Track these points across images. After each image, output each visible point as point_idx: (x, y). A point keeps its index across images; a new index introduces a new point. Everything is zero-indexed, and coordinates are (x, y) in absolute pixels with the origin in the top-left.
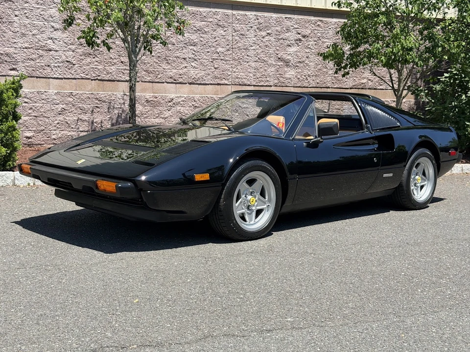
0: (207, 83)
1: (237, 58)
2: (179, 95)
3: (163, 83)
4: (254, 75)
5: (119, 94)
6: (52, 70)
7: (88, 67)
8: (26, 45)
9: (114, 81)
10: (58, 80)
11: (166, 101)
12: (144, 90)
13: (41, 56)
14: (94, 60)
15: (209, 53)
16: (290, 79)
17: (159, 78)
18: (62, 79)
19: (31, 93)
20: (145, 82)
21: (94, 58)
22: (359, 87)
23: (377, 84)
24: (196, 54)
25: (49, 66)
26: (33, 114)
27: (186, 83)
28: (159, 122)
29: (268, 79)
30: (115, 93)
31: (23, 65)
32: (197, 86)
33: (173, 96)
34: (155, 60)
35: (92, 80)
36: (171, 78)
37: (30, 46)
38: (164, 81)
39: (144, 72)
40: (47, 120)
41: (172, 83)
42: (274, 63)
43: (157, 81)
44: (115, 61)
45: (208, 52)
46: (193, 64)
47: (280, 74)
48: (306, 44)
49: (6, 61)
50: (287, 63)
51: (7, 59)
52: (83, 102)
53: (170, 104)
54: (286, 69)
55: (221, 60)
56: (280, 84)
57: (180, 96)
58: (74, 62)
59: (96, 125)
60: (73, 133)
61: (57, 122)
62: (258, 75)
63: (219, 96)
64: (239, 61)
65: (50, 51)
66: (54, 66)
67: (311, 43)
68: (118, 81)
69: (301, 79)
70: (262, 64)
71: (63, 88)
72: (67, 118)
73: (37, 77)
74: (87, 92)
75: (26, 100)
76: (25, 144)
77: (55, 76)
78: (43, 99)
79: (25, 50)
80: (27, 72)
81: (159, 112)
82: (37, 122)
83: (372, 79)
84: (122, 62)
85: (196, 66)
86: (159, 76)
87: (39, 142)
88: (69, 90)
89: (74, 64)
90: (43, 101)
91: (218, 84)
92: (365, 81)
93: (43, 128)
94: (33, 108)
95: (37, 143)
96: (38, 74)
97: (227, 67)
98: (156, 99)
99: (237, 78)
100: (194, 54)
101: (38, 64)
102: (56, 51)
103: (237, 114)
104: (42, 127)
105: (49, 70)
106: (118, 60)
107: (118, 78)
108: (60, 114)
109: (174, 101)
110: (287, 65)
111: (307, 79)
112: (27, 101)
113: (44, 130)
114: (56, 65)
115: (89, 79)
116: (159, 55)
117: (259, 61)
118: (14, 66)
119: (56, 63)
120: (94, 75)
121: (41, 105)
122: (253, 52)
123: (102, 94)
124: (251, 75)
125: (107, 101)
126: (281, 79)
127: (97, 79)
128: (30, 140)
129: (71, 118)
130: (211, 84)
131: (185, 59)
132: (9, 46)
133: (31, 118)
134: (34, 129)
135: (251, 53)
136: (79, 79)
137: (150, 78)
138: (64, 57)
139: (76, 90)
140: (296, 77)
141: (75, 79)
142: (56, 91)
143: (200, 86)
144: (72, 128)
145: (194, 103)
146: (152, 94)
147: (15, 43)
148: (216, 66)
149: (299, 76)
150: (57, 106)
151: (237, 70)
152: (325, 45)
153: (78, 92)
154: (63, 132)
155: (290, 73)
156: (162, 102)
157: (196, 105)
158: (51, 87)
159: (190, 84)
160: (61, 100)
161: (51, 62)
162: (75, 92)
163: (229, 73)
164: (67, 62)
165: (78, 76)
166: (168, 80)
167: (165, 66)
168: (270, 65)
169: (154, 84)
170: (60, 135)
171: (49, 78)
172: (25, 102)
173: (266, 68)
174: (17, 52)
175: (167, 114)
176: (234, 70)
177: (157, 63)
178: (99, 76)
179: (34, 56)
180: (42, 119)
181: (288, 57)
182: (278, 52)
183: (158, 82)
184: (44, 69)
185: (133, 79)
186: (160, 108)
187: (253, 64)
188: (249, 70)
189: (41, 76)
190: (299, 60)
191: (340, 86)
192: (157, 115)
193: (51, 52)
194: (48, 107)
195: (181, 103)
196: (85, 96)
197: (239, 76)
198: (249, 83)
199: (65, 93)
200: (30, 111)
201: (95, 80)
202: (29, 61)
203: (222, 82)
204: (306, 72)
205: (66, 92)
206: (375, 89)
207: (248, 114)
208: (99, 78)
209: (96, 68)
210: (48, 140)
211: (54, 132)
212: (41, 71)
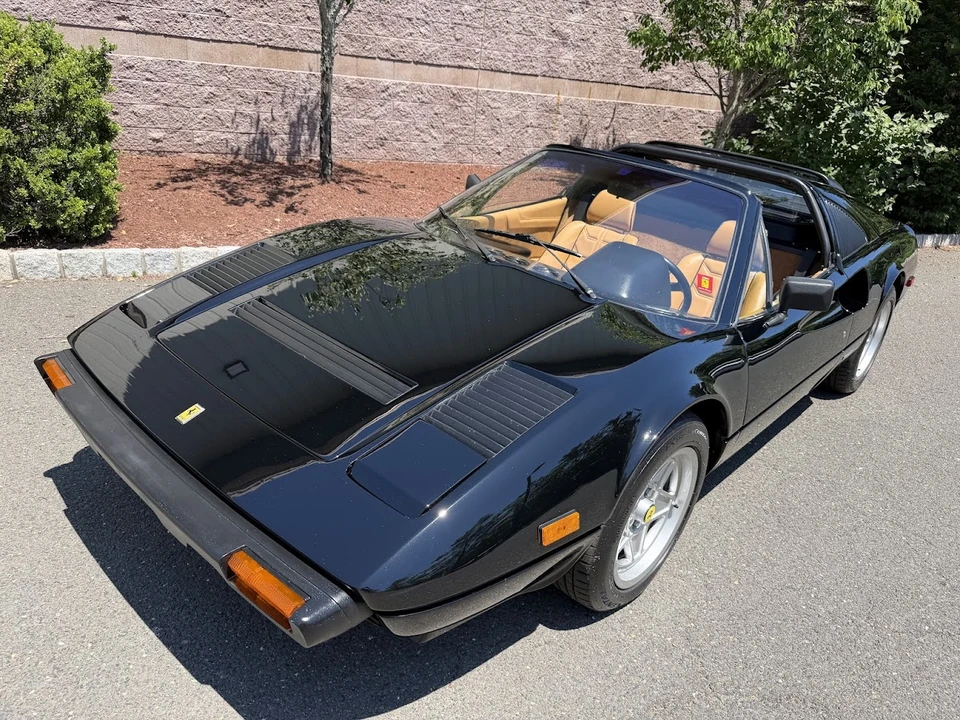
0: (443, 63)
1: (490, 24)
2: (398, 81)
3: (374, 58)
4: (514, 56)
5: (303, 73)
6: (191, 24)
7: (252, 23)
9: (294, 50)
10: (201, 43)
11: (378, 89)
12: (344, 70)
14: (261, 10)
15: (449, 14)
16: (565, 66)
17: (368, 51)
18: (208, 41)
19: (156, 63)
20: (346, 55)
21: (262, 7)
22: (658, 86)
23: (683, 83)
24: (429, 12)
25: (184, 16)
26: (162, 101)
27: (410, 62)
28: (366, 124)
29: (534, 64)
30: (297, 72)
31: (140, 11)
32: (427, 67)
33: (388, 82)
34: (362, 18)
35: (258, 46)
36: (387, 51)
38: (375, 55)
39: (344, 39)
40: (186, 112)
41: (388, 59)
42: (545, 38)
43: (365, 55)
44: (297, 15)
45: (448, 11)
46: (422, 30)
47: (552, 57)
48: (595, 12)
49: (108, 2)
50: (564, 40)
52: (244, 84)
53: (384, 94)
54: (561, 50)
55: (467, 26)
56: (550, 73)
57: (400, 83)
58: (228, 12)
59: (265, 123)
60: (229, 136)
61: (201, 116)
62: (521, 56)
63: (459, 87)
64: (493, 30)
66: (194, 16)
67: (602, 10)
68: (302, 51)
69: (582, 67)
70: (528, 38)
71: (211, 58)
72: (218, 110)
73: (166, 36)
74: (252, 68)
75: (148, 75)
76: (152, 151)
77: (195, 35)
78: (178, 76)
80: (147, 26)
81: (366, 107)
82: (169, 114)
83: (677, 75)
84: (308, 18)
85: (427, 33)
86: (368, 47)
87: (174, 148)
88: (223, 62)
89: (228, 16)
90: (178, 79)
91: (460, 67)
92: (667, 78)
93: (179, 125)
94: (162, 90)
95: (171, 150)
96: (166, 29)
97: (476, 38)
98: (361, 86)
99: (489, 58)
100: (425, 13)
101: (166, 12)
103: (483, 117)
104: (178, 123)
105: (185, 23)
106: (302, 13)
107: (302, 47)
108: (207, 103)
109: (390, 91)
110: (563, 44)
111: (589, 68)
112: (149, 77)
113: (181, 128)
114: (197, 15)
115: (254, 44)
116: (369, 9)
117: (523, 32)
118: (124, 13)
119: (197, 12)
120: (263, 38)
121: (175, 85)
122: (515, 17)
123: (275, 72)
124: (510, 55)
125: (283, 84)
126: (553, 65)
127: (267, 45)
128: (159, 144)
129: (225, 111)
130: (448, 66)
131: (410, 19)
133: (159, 106)
134: (165, 126)
135: (514, 18)
136: (236, 42)
137: (354, 49)
138: (210, 2)
139: (232, 62)
140: (575, 63)
141: (231, 42)
142: (199, 63)
143: (432, 68)
144: (228, 127)
145: (420, 96)
146: (355, 77)
148: (458, 36)
149: (578, 63)
150: (202, 89)
151: (489, 46)
152: (622, 16)
153: (235, 66)
154: (212, 134)
155: (566, 56)
156: (372, 90)
157: (426, 100)
158: (190, 54)
159: (417, 63)
160: (208, 78)
161: (189, 8)
162: (230, 67)
163: (478, 50)
164: (217, 10)
165: (235, 39)
166: (382, 55)
167: (377, 29)
168: (539, 41)
169: (360, 59)
170: (207, 139)
171: (186, 38)
172: (147, 79)
173: (532, 46)
175: (379, 111)
176: (486, 44)
177: (365, 23)
178: (271, 40)
180: (176, 109)
181: (568, 31)
182: (553, 21)
183: (366, 57)
184: (176, 22)
185: (327, 59)
186: (369, 101)
187: (514, 38)
188: (507, 47)
189: (172, 33)
190: (582, 37)
191: (634, 83)
192: (363, 113)
194: (185, 89)
195: (401, 94)
196: (248, 73)
197: (492, 56)
198: (505, 68)
199: (213, 66)
200: (156, 96)
201: (263, 46)
202: (149, 5)
203: (466, 64)
204: (589, 57)
205: (216, 64)
206: (679, 91)
207: (500, 117)
208: (270, 43)
209: (265, 26)
210: (189, 145)
211: (199, 133)
212: (171, 24)
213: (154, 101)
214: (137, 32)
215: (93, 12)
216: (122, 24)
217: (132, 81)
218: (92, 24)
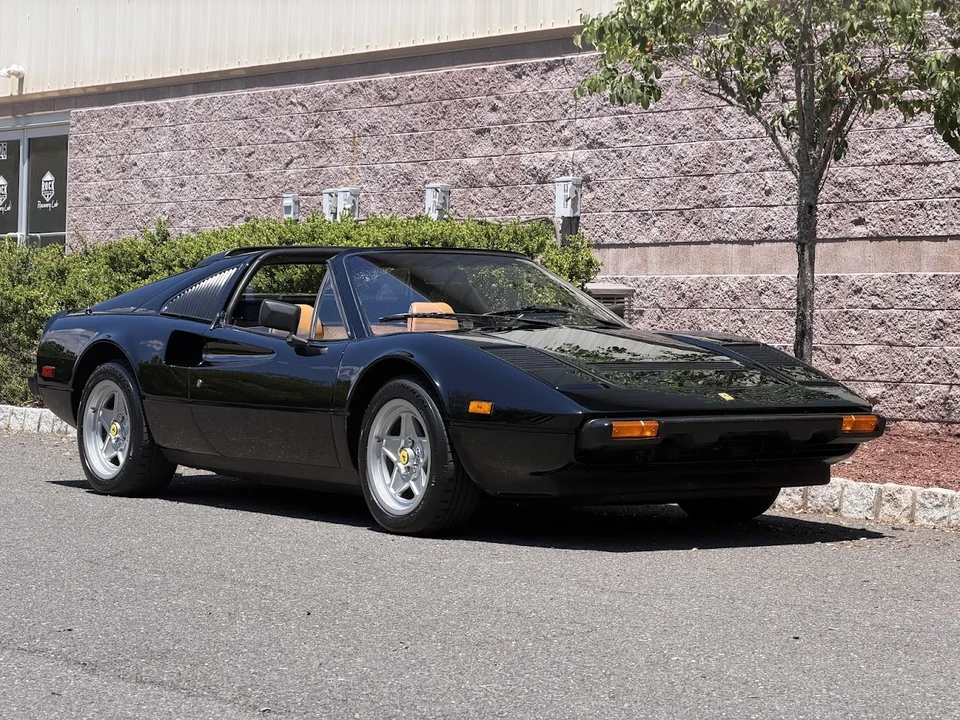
6: (928, 215)
8: (884, 156)
10: (937, 243)
13: (910, 181)
18: (943, 239)
19: (884, 281)
25: (921, 206)
26: (886, 339)
31: (877, 208)
37: (890, 158)
40: (910, 354)
49: (848, 202)
51: (849, 195)
61: (927, 359)
65: (927, 164)
66: (932, 205)
71: (946, 263)
72: (947, 348)
73: (901, 239)
75: (875, 300)
77: (932, 232)
78: (906, 298)
79: (881, 169)
80: (881, 227)
82: (891, 358)
87: (893, 413)
90: (905, 302)
93: (900, 375)
94: (887, 320)
95: (888, 415)
96: (899, 229)
101: (903, 203)
102: (939, 163)
104: (901, 372)
105: (921, 216)
108: (935, 337)
112: (876, 303)
113: (902, 380)
114: (935, 201)
118: (861, 214)
119: (935, 197)
121: (901, 313)
128: (877, 407)
129: (955, 349)
132: (855, 162)
133: (881, 347)
134: (885, 377)
138: (951, 178)
142: (932, 274)
147: (865, 152)
150: (931, 314)
154: (938, 388)
158: (924, 262)
160: (939, 298)
161: (927, 194)
170: (931, 396)
171: (920, 238)
172: (874, 307)
174: (867, 175)
179: (897, 183)
180: (900, 349)
184: (913, 216)
189: (907, 234)
193: (928, 169)
194: (913, 317)
200: (880, 330)
202: (887, 197)
205: (950, 273)
210: (910, 409)
211: (921, 387)
212: (906, 220)
213: (877, 340)
214: (870, 238)
215: (832, 219)
216: (860, 230)
217: (857, 312)
218: (830, 236)
